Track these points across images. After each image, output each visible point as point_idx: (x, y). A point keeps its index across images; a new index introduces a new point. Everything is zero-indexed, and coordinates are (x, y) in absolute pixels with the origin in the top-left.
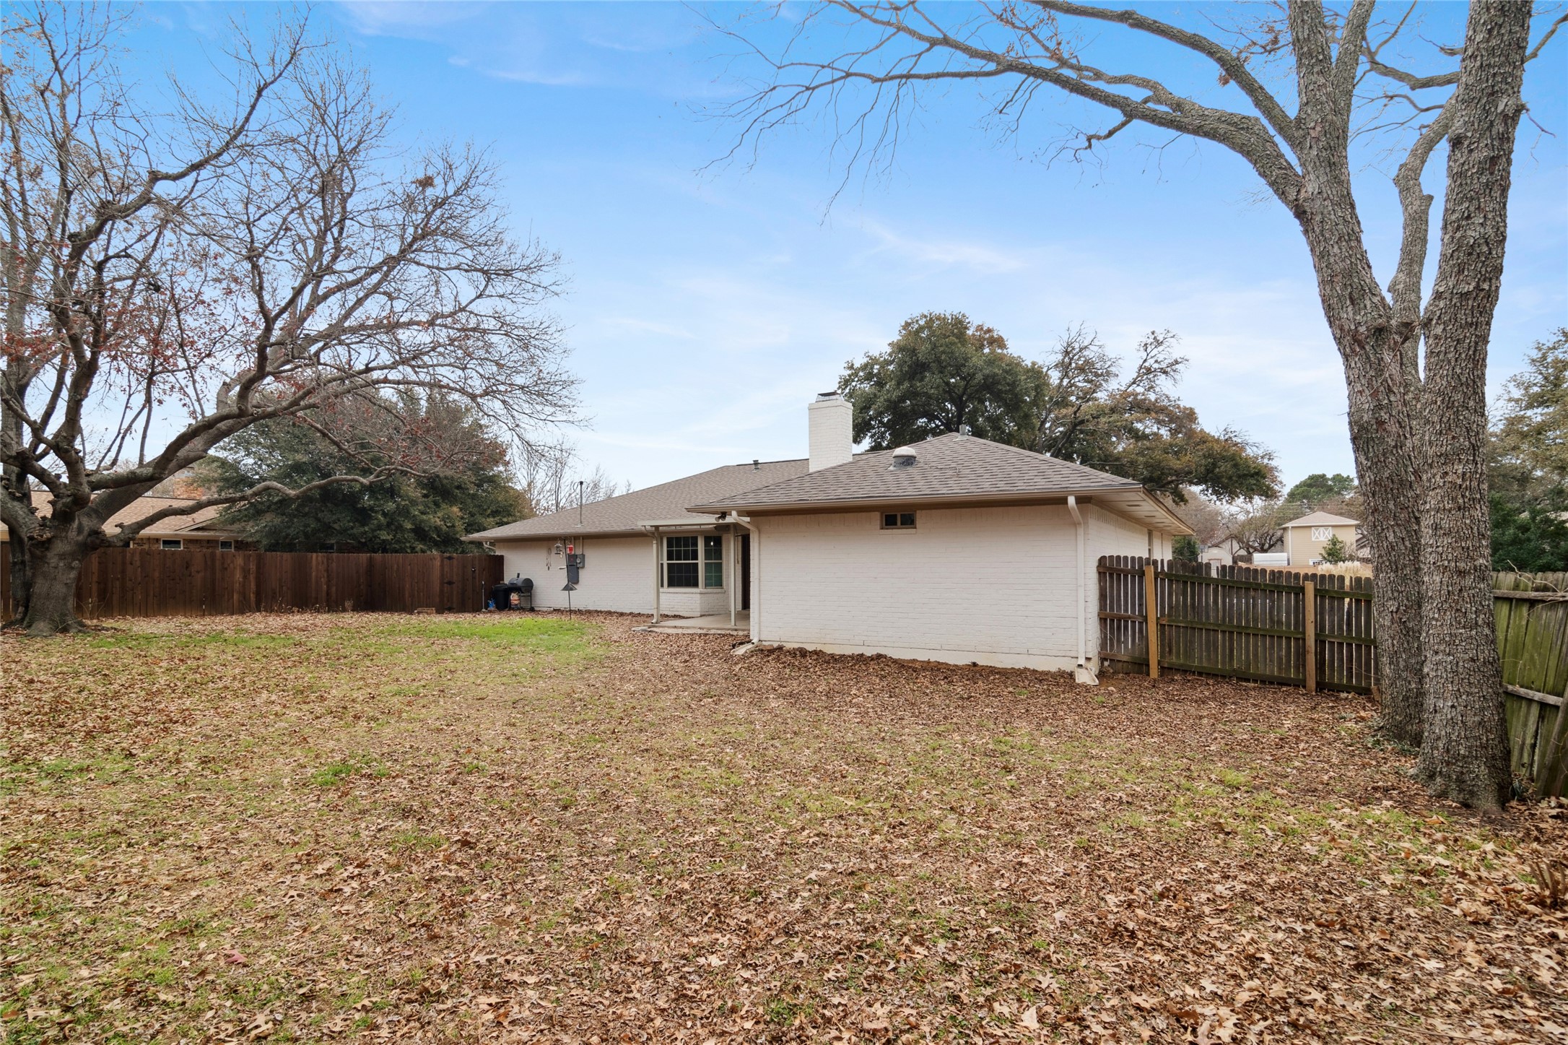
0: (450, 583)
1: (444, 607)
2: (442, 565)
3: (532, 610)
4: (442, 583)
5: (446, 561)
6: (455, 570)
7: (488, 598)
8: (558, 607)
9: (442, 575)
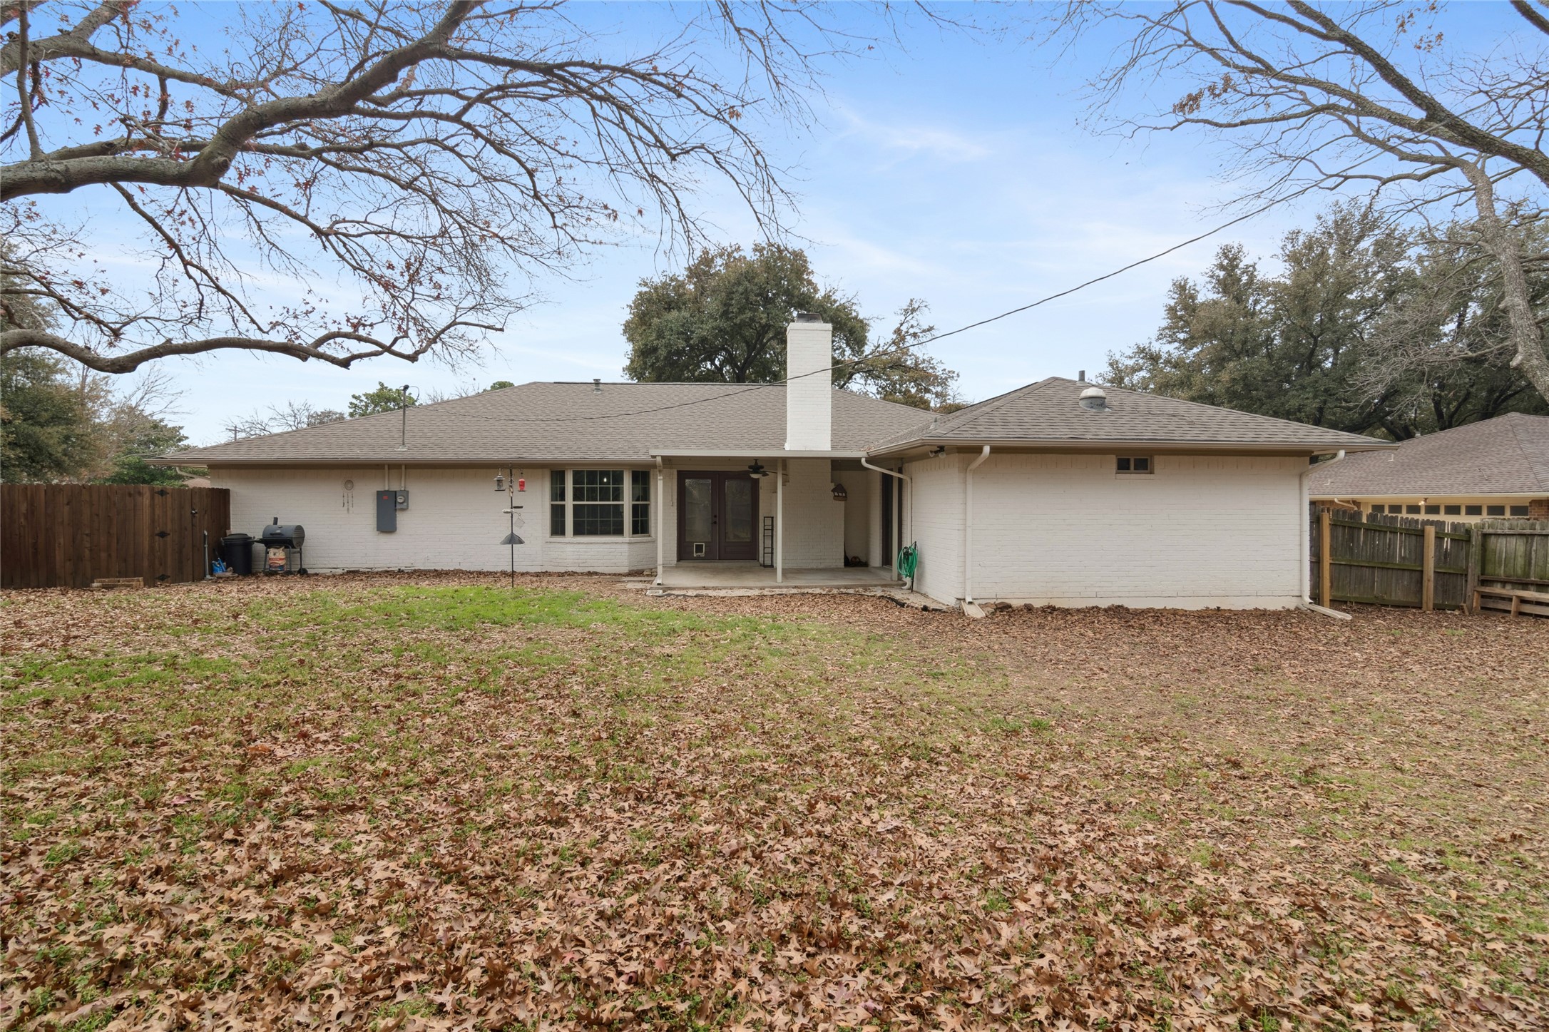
0: (163, 534)
1: (158, 576)
2: (152, 506)
3: (303, 572)
4: (152, 536)
5: (158, 498)
6: (169, 513)
7: (213, 557)
8: (353, 567)
9: (153, 521)
